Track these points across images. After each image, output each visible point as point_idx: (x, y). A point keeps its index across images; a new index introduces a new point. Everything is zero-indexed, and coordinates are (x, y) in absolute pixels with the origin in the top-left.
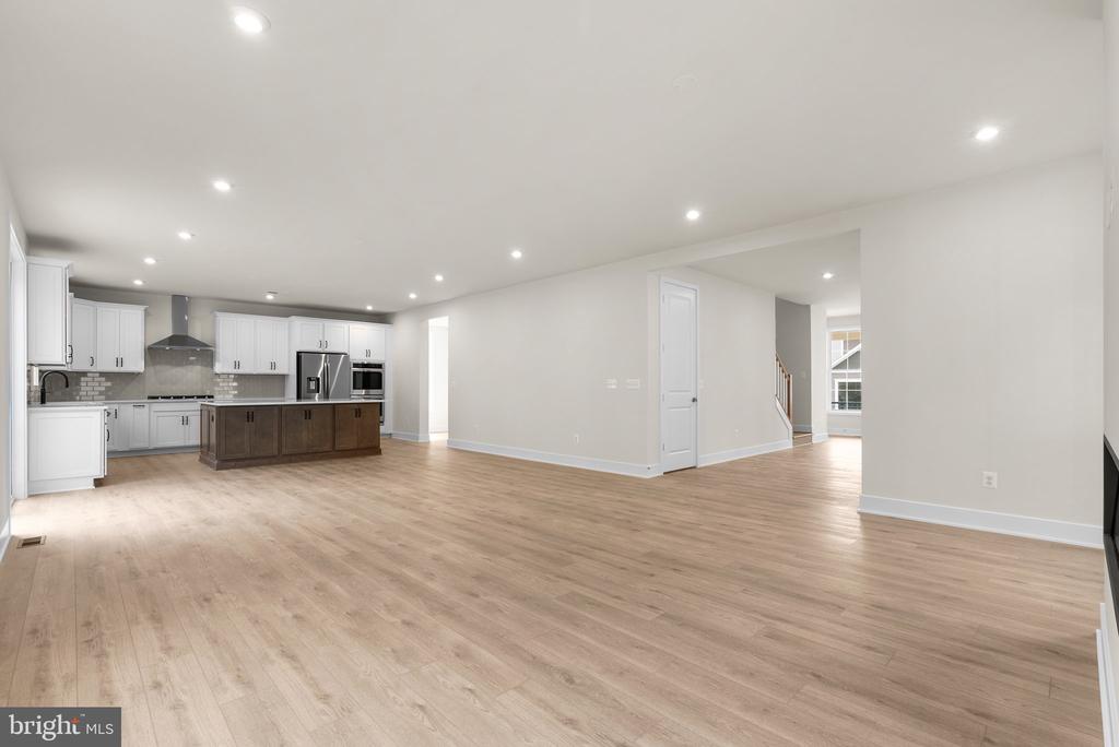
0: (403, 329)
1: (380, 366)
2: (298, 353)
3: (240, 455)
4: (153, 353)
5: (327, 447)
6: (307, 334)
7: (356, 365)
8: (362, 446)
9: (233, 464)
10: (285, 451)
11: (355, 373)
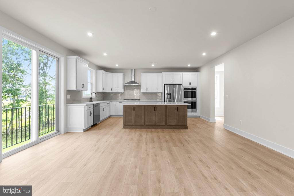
0: (204, 73)
1: (195, 89)
2: (164, 85)
3: (131, 124)
4: (125, 87)
5: (163, 124)
6: (168, 78)
7: (185, 89)
8: (179, 124)
9: (128, 127)
10: (146, 124)
11: (185, 92)
